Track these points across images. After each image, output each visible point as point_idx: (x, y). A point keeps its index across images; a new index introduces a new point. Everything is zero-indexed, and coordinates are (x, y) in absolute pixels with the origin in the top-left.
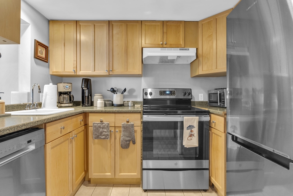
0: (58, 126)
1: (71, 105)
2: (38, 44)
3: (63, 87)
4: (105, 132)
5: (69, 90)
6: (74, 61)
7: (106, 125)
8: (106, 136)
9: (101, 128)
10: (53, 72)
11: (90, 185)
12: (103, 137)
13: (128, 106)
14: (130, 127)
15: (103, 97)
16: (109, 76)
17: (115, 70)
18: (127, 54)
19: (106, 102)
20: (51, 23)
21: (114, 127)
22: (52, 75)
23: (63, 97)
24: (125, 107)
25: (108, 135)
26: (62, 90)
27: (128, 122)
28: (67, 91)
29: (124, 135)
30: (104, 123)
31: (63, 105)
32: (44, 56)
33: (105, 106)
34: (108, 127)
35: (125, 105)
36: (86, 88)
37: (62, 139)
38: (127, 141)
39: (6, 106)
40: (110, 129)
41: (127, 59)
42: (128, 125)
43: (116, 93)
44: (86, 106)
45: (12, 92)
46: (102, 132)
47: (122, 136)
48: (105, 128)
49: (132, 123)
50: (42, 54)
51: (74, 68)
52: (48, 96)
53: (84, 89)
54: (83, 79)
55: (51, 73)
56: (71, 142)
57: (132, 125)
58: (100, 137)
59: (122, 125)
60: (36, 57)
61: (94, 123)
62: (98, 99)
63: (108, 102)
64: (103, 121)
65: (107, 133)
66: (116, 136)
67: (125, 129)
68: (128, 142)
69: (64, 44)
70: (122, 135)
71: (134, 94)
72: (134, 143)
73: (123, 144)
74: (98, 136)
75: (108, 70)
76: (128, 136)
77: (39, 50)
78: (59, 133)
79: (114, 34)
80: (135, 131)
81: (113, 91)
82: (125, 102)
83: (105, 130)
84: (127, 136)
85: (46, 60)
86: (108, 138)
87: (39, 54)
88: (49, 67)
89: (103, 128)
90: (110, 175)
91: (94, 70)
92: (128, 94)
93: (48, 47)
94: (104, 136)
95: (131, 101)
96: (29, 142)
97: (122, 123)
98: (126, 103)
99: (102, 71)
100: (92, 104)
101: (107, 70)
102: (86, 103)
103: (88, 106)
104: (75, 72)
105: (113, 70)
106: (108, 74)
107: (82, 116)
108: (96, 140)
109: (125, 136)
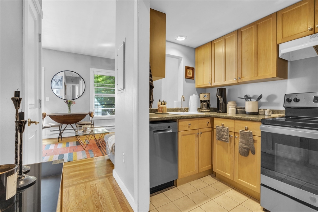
0: (187, 122)
1: (208, 110)
2: (187, 68)
3: (203, 97)
4: (226, 135)
5: (207, 99)
6: (210, 75)
7: (226, 129)
8: (226, 140)
9: (222, 131)
10: (197, 86)
11: (215, 178)
12: (224, 140)
13: (265, 115)
14: (248, 135)
15: (237, 104)
16: (239, 83)
17: (244, 77)
18: (257, 58)
19: (238, 109)
20: (196, 50)
21: (234, 133)
22: (197, 88)
23: (203, 104)
24: (260, 115)
25: (227, 138)
26: (202, 99)
27: (246, 129)
28: (206, 99)
29: (241, 142)
30: (224, 127)
31: (202, 110)
32: (191, 75)
33: (236, 113)
34: (227, 131)
35: (260, 113)
36: (220, 97)
37: (190, 132)
38: (244, 148)
39: (167, 109)
40: (230, 133)
41: (258, 63)
42: (246, 132)
43: (251, 101)
44: (220, 112)
45: (175, 101)
46: (223, 135)
47: (240, 143)
48: (225, 132)
49: (251, 131)
50: (190, 74)
51: (210, 80)
52: (191, 103)
53: (218, 97)
54: (218, 89)
55: (196, 87)
56: (198, 136)
57: (249, 133)
58: (221, 139)
59: (239, 132)
60: (187, 77)
61: (217, 126)
62: (230, 107)
63: (241, 110)
64: (225, 125)
65: (227, 137)
66: (235, 142)
67: (242, 136)
68: (246, 150)
69: (204, 63)
70: (240, 141)
71: (275, 101)
72: (254, 153)
73: (241, 151)
74: (220, 138)
75: (237, 78)
76: (246, 144)
77: (188, 72)
78: (188, 127)
79: (243, 41)
80: (254, 141)
81: (247, 98)
82: (260, 110)
83: (225, 134)
84: (244, 144)
85: (193, 78)
86: (227, 142)
87: (188, 75)
88: (195, 83)
89: (223, 132)
90: (229, 176)
91: (224, 80)
92: (267, 101)
93: (194, 68)
94: (224, 138)
95: (268, 110)
96: (169, 127)
97: (240, 130)
98: (261, 112)
99: (231, 80)
100: (226, 111)
101: (235, 79)
102: (221, 110)
103: (222, 112)
104: (210, 85)
105: (242, 77)
106: (237, 82)
107: (209, 119)
108: (219, 141)
109: (243, 143)
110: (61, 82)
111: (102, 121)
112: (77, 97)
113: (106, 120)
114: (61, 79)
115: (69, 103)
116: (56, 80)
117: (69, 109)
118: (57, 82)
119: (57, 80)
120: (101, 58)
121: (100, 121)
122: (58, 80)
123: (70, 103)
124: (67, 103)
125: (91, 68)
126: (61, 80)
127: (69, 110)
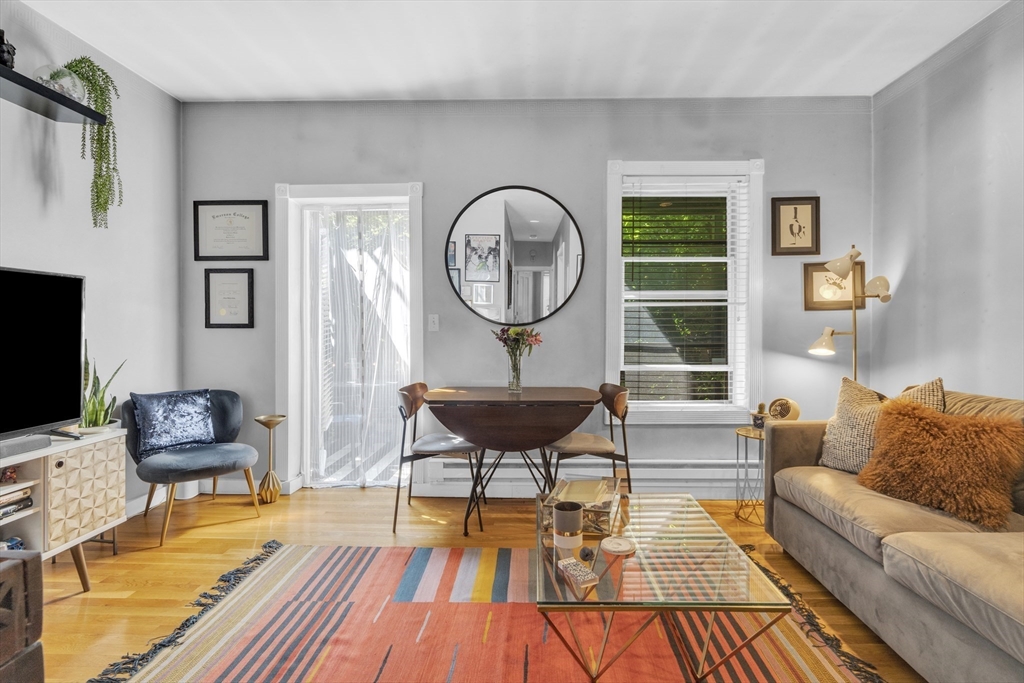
110: (495, 257)
111: (664, 430)
112: (546, 313)
113: (682, 430)
114: (493, 246)
115: (515, 339)
116: (479, 253)
117: (516, 368)
118: (484, 256)
119: (482, 250)
120: (661, 104)
121: (650, 430)
122: (486, 251)
123: (516, 341)
124: (505, 341)
125: (609, 162)
126: (494, 250)
127: (512, 373)
